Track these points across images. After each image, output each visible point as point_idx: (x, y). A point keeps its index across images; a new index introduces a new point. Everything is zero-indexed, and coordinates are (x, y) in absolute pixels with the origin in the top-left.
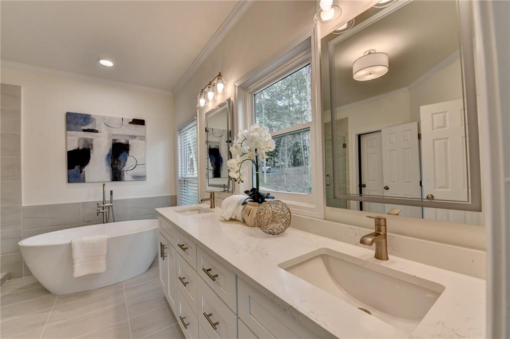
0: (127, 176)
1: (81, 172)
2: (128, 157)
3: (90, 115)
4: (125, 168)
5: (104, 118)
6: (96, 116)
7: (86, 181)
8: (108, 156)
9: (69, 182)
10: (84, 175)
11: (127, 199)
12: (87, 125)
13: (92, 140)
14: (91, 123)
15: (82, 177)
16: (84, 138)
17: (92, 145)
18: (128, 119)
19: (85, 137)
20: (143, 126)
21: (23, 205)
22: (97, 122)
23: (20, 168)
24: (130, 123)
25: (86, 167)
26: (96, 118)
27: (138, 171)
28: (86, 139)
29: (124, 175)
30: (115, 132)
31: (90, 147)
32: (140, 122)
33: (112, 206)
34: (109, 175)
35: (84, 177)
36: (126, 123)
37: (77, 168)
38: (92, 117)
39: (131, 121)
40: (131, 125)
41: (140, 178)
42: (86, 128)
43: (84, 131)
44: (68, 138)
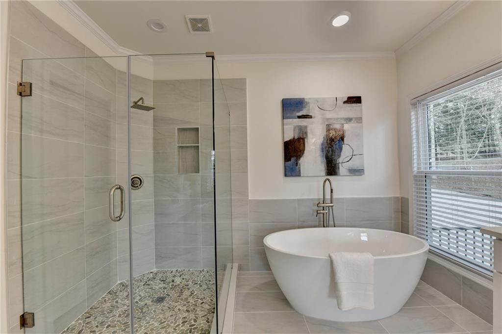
0: (343, 169)
1: (297, 164)
2: (343, 145)
3: (304, 99)
4: (340, 160)
5: (317, 100)
6: (310, 98)
7: (302, 175)
8: (322, 144)
9: (286, 175)
10: (299, 168)
11: (342, 199)
12: (302, 110)
13: (306, 127)
14: (305, 108)
15: (298, 170)
16: (298, 126)
17: (306, 133)
18: (342, 98)
19: (300, 124)
20: (359, 105)
21: (250, 198)
22: (311, 105)
23: (247, 161)
24: (345, 102)
25: (302, 159)
26: (309, 101)
27: (355, 163)
28: (301, 126)
29: (339, 168)
30: (329, 115)
31: (305, 136)
32: (356, 100)
33: (332, 206)
34: (324, 168)
35: (300, 171)
36: (340, 102)
37: (293, 159)
38: (305, 100)
39: (346, 99)
40: (347, 105)
41: (356, 172)
42: (300, 114)
43: (299, 117)
44: (285, 127)
